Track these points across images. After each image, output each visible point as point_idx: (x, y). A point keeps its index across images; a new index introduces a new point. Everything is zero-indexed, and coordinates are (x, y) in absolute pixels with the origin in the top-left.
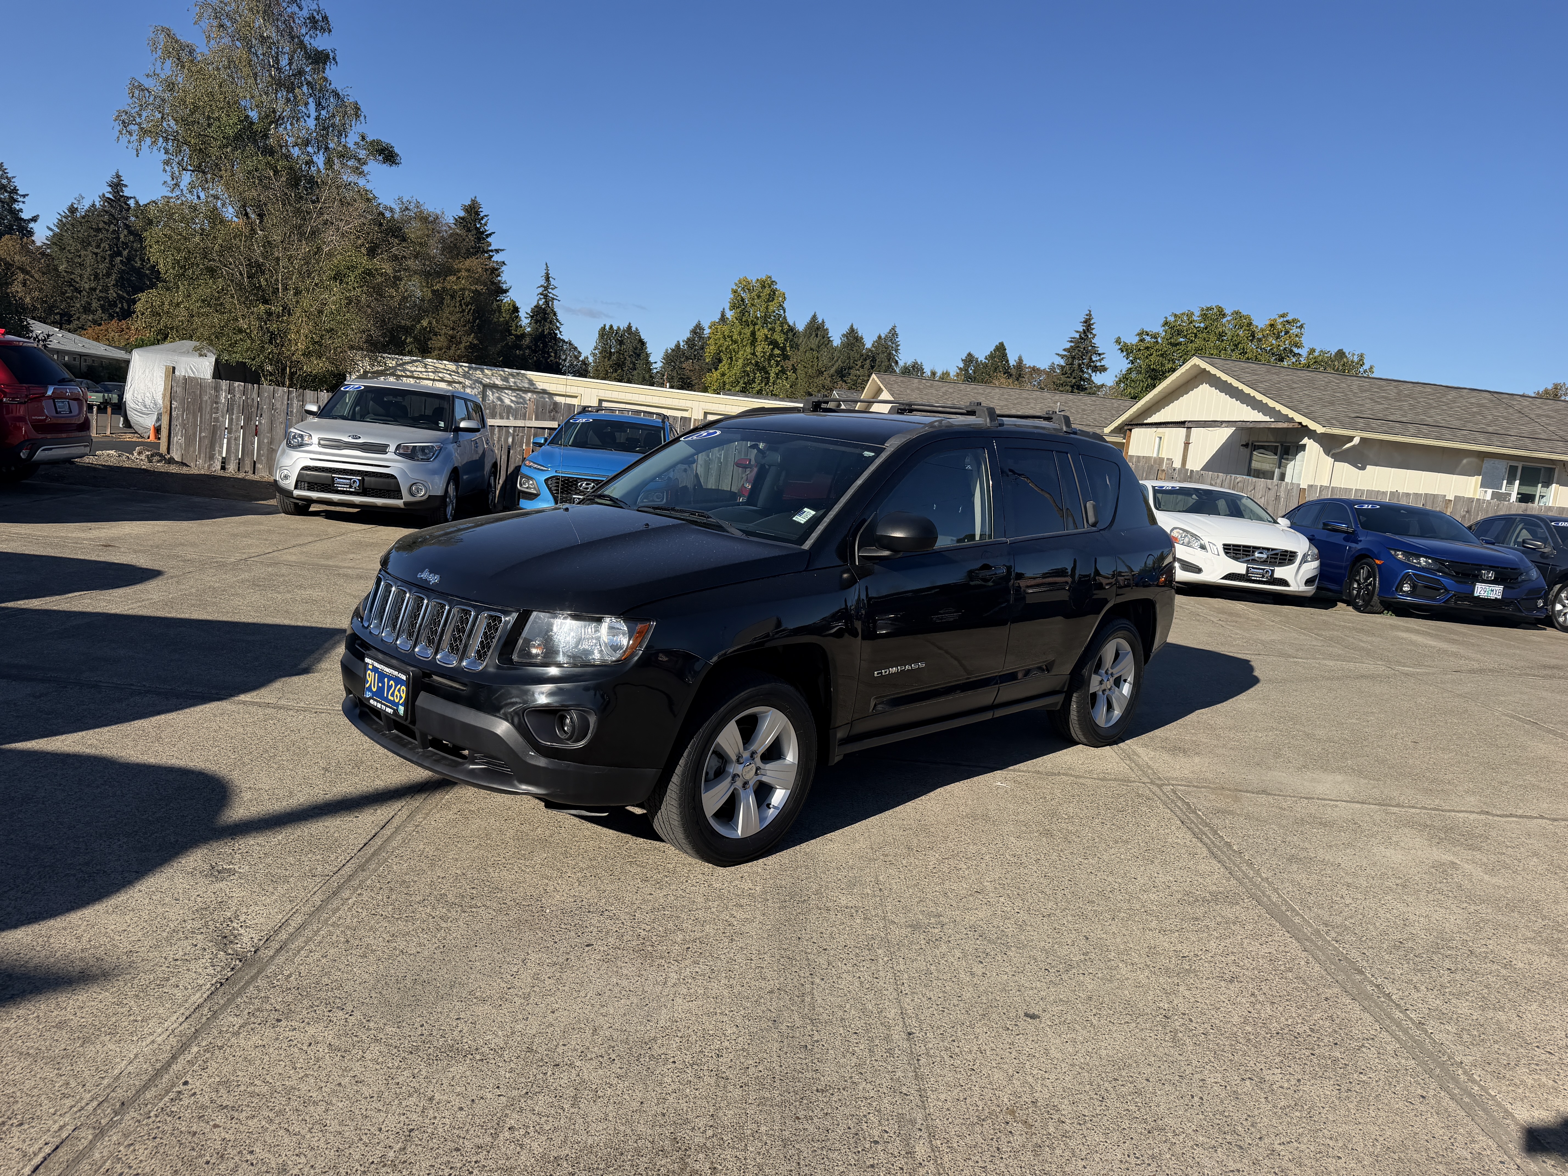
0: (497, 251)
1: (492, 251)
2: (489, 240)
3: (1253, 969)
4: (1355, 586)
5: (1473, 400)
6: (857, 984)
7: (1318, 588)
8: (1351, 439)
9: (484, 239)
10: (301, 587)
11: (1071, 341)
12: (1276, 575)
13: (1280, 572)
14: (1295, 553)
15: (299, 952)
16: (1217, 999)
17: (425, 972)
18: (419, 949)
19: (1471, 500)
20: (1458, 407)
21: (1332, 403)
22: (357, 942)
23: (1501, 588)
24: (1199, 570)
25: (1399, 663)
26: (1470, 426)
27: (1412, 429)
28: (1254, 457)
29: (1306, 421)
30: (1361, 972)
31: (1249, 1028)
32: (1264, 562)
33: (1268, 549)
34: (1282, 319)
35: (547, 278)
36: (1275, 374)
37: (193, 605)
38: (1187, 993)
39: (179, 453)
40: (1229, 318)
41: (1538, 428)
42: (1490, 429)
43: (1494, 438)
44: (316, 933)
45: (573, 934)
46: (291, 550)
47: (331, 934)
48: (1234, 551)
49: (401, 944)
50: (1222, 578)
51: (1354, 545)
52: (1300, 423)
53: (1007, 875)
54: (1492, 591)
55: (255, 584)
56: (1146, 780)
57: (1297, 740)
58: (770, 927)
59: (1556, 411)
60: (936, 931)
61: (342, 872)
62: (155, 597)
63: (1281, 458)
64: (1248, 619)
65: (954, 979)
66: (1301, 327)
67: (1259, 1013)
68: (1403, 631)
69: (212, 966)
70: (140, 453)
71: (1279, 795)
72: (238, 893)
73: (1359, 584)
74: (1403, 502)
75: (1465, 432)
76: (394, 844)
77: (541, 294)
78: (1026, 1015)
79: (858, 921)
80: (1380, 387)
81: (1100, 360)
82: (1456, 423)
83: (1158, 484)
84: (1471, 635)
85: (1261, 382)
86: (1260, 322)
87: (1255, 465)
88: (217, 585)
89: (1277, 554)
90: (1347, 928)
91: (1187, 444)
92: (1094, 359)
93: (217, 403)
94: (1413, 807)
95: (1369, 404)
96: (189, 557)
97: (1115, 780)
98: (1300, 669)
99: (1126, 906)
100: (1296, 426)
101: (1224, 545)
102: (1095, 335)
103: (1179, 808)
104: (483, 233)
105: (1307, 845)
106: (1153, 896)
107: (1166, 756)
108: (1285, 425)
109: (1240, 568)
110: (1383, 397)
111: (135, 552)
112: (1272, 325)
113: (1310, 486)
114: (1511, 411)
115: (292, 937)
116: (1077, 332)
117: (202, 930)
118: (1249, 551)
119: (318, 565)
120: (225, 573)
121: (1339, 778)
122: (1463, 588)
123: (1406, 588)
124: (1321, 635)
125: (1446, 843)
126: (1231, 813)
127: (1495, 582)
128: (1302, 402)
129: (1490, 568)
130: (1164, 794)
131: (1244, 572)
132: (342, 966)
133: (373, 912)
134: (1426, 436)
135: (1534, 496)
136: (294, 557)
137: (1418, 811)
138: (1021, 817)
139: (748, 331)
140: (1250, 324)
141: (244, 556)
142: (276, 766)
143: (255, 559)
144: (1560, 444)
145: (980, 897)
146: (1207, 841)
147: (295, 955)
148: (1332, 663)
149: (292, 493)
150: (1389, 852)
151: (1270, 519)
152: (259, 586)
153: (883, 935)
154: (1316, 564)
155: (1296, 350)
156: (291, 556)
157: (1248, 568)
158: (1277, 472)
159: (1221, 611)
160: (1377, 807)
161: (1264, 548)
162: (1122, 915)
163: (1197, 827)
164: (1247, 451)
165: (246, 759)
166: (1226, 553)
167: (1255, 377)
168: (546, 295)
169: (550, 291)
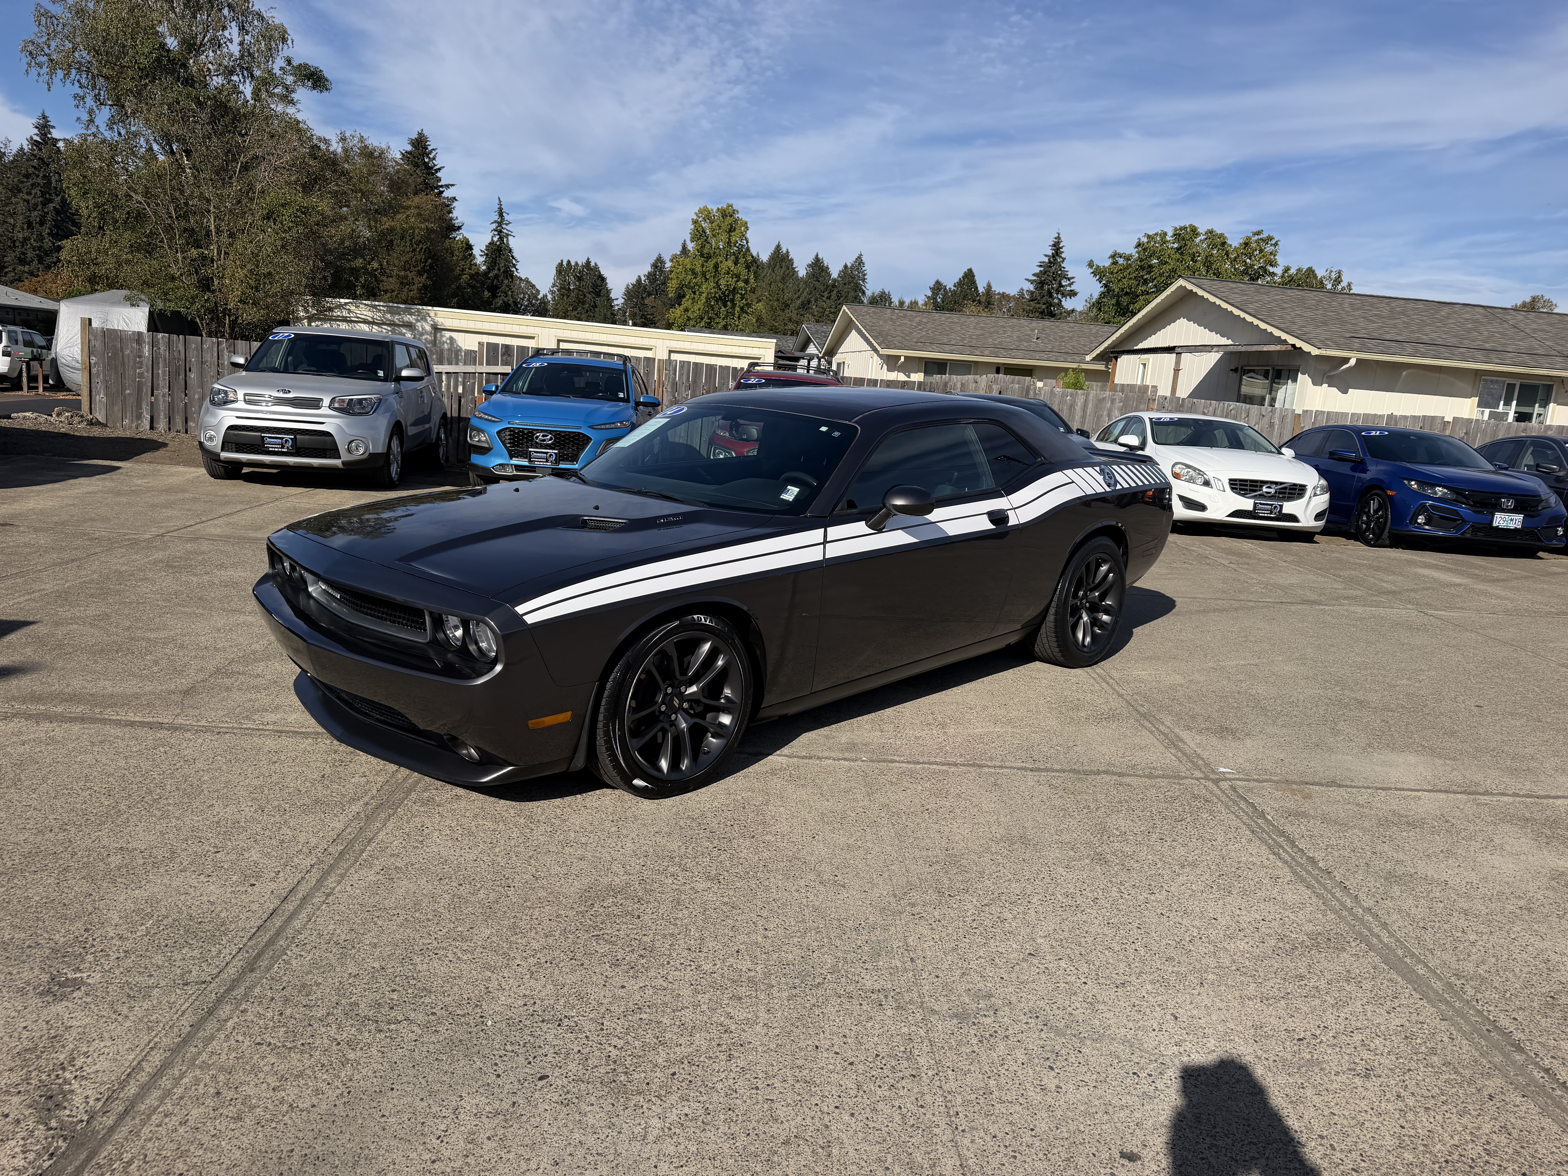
0: (448, 186)
1: (442, 186)
2: (438, 174)
3: (1389, 1053)
4: (1365, 518)
5: (1467, 316)
6: (898, 1118)
7: (1327, 521)
8: (1346, 360)
9: (433, 174)
10: (222, 566)
11: (1040, 266)
12: (1285, 511)
13: (1289, 507)
14: (1305, 486)
15: (149, 1117)
16: (1357, 1109)
17: (320, 1140)
18: (315, 1101)
19: (1469, 421)
20: (1454, 323)
21: (1325, 323)
22: (231, 1094)
23: (1521, 517)
24: (1202, 508)
25: (1430, 606)
26: (1466, 342)
27: (1409, 348)
28: (1244, 382)
29: (1299, 344)
30: (1520, 1050)
31: (1408, 1156)
32: (1272, 497)
33: (1276, 483)
34: (1256, 237)
35: (501, 215)
36: (1265, 293)
37: (92, 596)
38: (1317, 1100)
39: (103, 412)
40: (1202, 237)
41: (1535, 344)
42: (1487, 346)
43: (1493, 355)
44: (177, 1081)
45: (521, 1059)
46: (216, 522)
47: (197, 1081)
48: (1240, 486)
49: (291, 1093)
50: (1229, 516)
51: (1362, 475)
52: (1293, 346)
53: (1064, 926)
54: (1512, 520)
55: (169, 565)
56: (1197, 774)
57: (1351, 710)
58: (777, 1031)
59: (1551, 325)
60: (988, 1021)
61: (224, 976)
62: (49, 587)
63: (1273, 382)
64: (1259, 559)
65: (1021, 1100)
66: (1276, 244)
67: (1414, 1127)
68: (1421, 567)
69: (24, 1152)
70: (58, 415)
71: (1351, 787)
72: (80, 1020)
73: (1368, 517)
74: (1401, 426)
75: (1462, 350)
76: (297, 924)
77: (495, 230)
78: (1123, 1155)
79: (889, 1013)
80: (1372, 305)
81: (1070, 285)
82: (1453, 341)
83: (1155, 415)
84: (1493, 569)
85: (1251, 303)
86: (1234, 241)
87: (1244, 390)
88: (124, 568)
89: (1285, 488)
90: (1483, 980)
91: (1177, 370)
92: (1064, 284)
93: (140, 357)
94: (1503, 794)
95: (1362, 323)
96: (97, 535)
97: (1163, 777)
98: (1329, 618)
99: (1212, 962)
100: (1290, 348)
101: (1230, 480)
102: (1064, 259)
103: (1244, 811)
104: (432, 167)
105: (1401, 856)
106: (1242, 945)
107: (1214, 741)
108: (1278, 348)
109: (1247, 504)
110: (1376, 315)
111: (36, 530)
112: (1246, 244)
113: (1305, 412)
114: (1506, 325)
115: (145, 1090)
116: (1046, 256)
117: (20, 1088)
118: (1257, 486)
119: (244, 538)
120: (136, 553)
121: (1412, 759)
122: (1480, 519)
123: (1421, 519)
124: (1340, 576)
125: (1555, 843)
126: (1304, 815)
127: (1514, 511)
128: (1294, 323)
129: (1509, 496)
130: (1223, 792)
131: (1251, 508)
132: (205, 1139)
133: (259, 1040)
134: (1424, 356)
135: (1532, 414)
136: (219, 530)
137: (1511, 799)
138: (1066, 837)
139: (711, 264)
140: (1224, 244)
141: (162, 531)
142: (158, 814)
143: (175, 534)
144: (1558, 359)
145: (1036, 962)
146: (1287, 857)
147: (144, 1123)
148: (1359, 609)
149: (219, 455)
150: (1496, 860)
151: (1274, 450)
152: (173, 567)
153: (922, 1032)
154: (1326, 497)
155: (1271, 269)
156: (215, 529)
157: (1255, 504)
158: (1268, 397)
159: (1229, 552)
160: (1465, 797)
161: (1272, 483)
162: (1211, 977)
163: (1270, 836)
164: (1234, 376)
165: (122, 807)
166: (1232, 489)
167: (1245, 298)
168: (500, 231)
169: (504, 226)
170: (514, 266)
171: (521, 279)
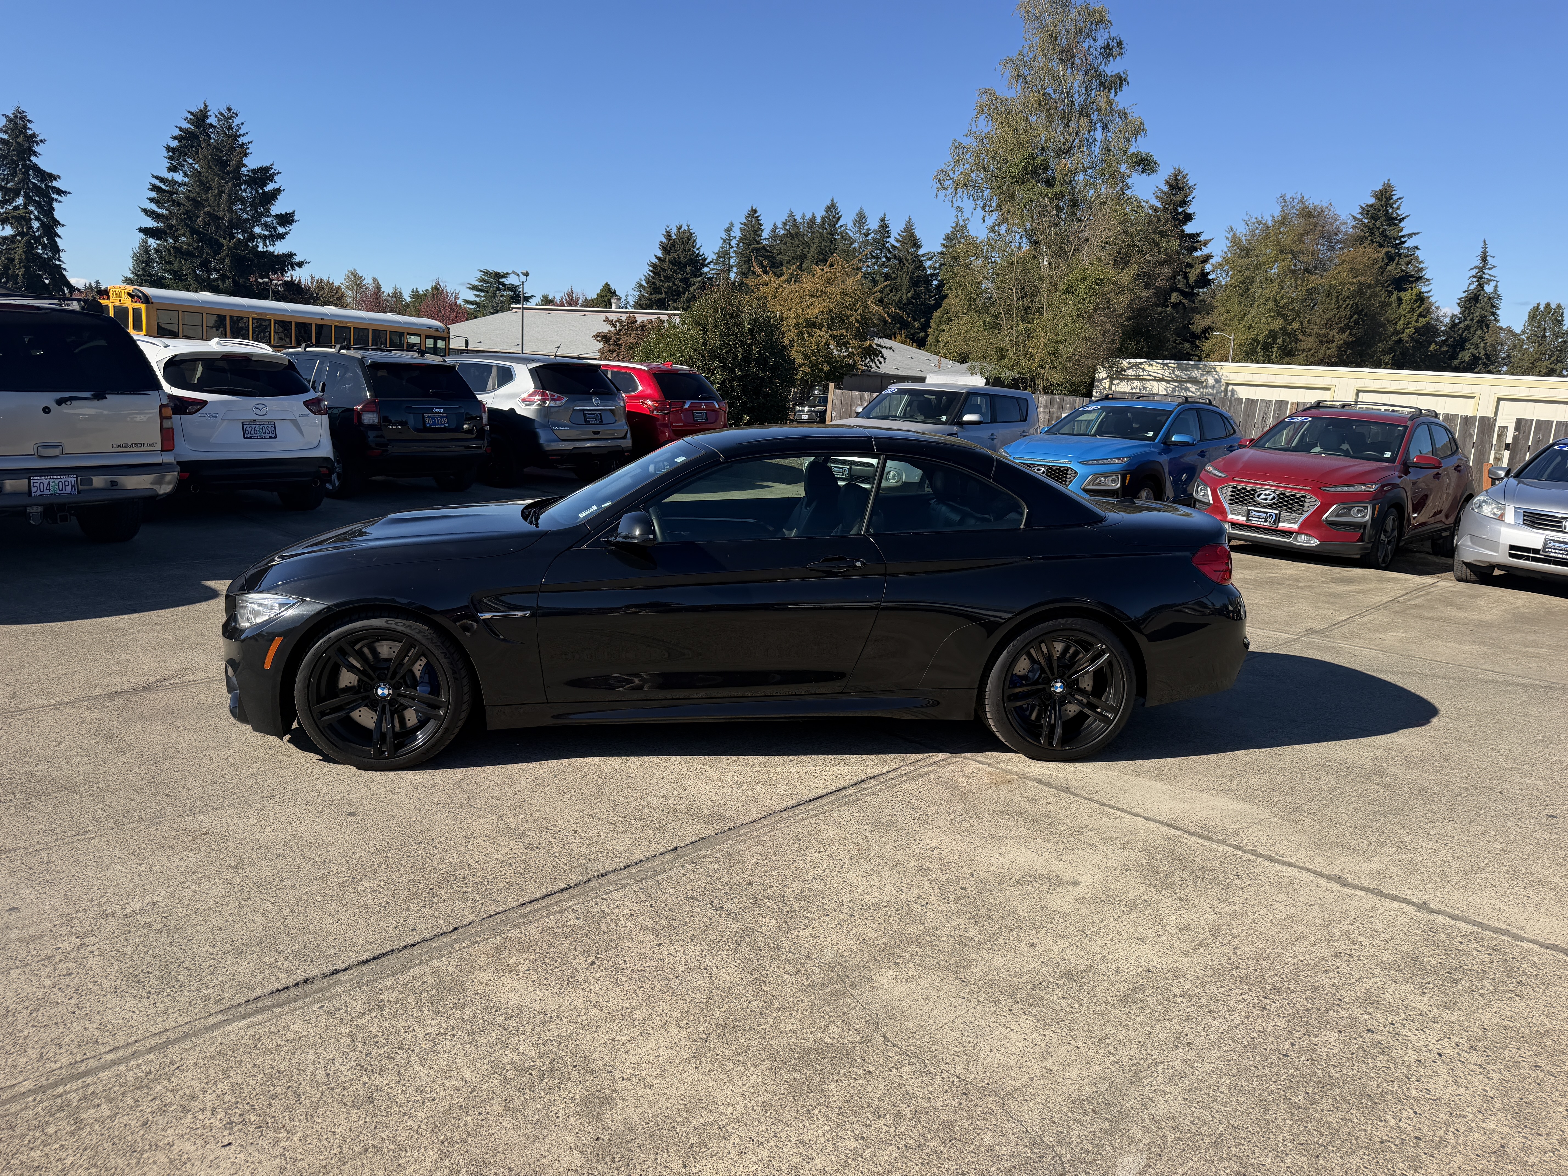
0: (1410, 236)
1: (1403, 236)
2: (1402, 225)
9: (1396, 225)
35: (1484, 259)
77: (1474, 277)
104: (1395, 219)
168: (1481, 277)
169: (1486, 271)
170: (1494, 314)
171: (1501, 328)
